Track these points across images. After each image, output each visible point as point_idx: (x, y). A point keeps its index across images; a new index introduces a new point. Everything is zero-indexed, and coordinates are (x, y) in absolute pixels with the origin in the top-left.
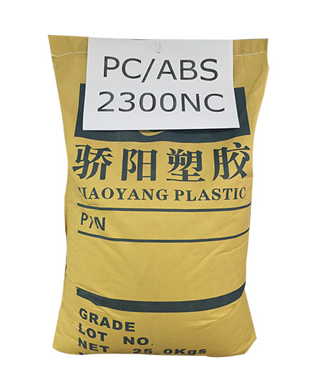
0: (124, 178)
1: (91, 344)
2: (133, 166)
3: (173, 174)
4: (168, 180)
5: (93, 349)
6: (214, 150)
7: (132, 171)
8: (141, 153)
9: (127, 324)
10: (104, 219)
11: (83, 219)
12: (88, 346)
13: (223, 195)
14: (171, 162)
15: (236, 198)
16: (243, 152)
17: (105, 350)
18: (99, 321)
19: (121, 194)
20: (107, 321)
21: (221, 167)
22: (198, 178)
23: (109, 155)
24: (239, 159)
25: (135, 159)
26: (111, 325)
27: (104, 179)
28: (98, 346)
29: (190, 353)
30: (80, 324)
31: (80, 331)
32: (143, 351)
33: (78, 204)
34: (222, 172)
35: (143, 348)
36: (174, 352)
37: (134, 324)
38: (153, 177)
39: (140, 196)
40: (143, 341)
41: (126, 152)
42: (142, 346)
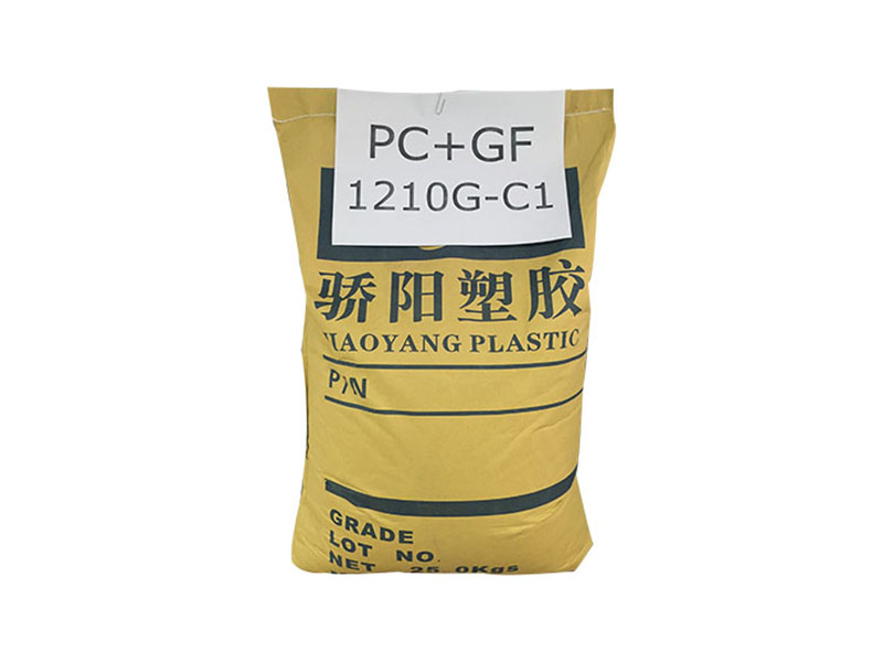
0: (394, 318)
1: (348, 561)
2: (406, 299)
3: (467, 311)
4: (460, 319)
5: (351, 567)
6: (531, 271)
7: (405, 307)
8: (418, 277)
9: (401, 533)
10: (364, 380)
11: (332, 379)
12: (344, 563)
13: (545, 343)
14: (464, 292)
15: (564, 346)
16: (574, 276)
17: (369, 568)
18: (360, 528)
19: (390, 344)
20: (372, 530)
21: (541, 298)
22: (505, 315)
23: (371, 285)
24: (568, 286)
25: (410, 288)
26: (378, 535)
27: (364, 321)
28: (359, 564)
29: (494, 571)
30: (332, 532)
31: (332, 541)
32: (425, 569)
33: (325, 357)
34: (542, 307)
35: (424, 565)
36: (471, 569)
37: (411, 533)
38: (438, 316)
39: (419, 346)
40: (425, 557)
41: (395, 277)
42: (423, 562)
